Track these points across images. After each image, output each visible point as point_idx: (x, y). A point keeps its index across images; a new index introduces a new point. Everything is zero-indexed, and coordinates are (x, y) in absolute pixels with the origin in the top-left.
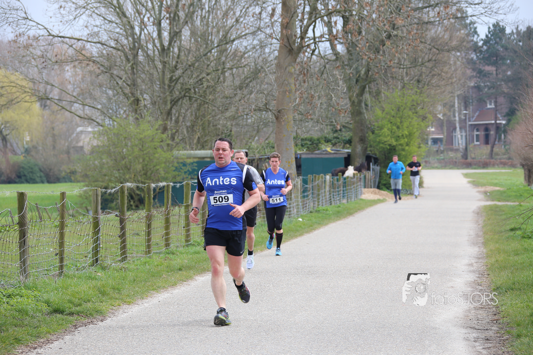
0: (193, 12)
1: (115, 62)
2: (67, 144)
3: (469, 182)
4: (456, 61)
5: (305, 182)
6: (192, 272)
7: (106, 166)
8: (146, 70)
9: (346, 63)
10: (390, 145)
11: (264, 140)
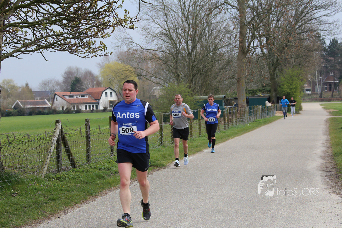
0: (202, 37)
1: (169, 59)
2: (149, 94)
3: (323, 108)
4: (316, 55)
5: (250, 109)
6: (202, 148)
7: (165, 103)
8: (182, 62)
9: (268, 57)
10: (287, 92)
11: (232, 91)
